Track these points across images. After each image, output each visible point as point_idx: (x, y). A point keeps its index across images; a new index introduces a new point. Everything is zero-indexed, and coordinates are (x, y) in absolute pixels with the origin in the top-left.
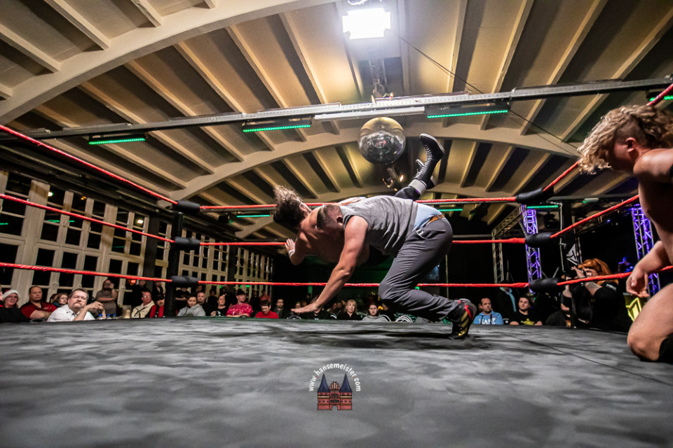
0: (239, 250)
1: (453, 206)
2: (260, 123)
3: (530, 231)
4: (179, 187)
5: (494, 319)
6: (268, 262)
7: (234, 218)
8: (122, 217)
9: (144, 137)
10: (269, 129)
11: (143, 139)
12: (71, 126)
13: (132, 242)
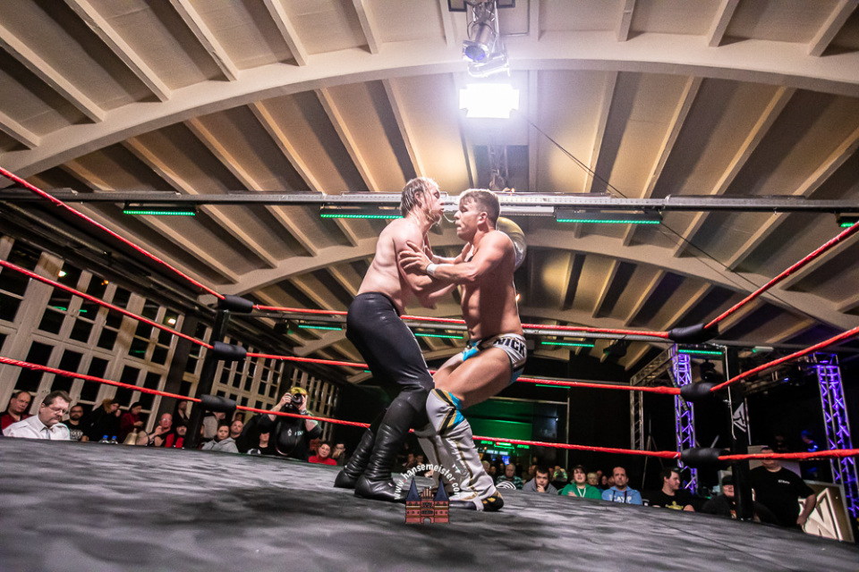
0: (296, 371)
1: (582, 340)
2: (343, 207)
3: (682, 383)
4: (229, 281)
5: (629, 498)
6: (332, 392)
7: (295, 328)
8: (149, 312)
9: (194, 211)
10: (354, 216)
11: (192, 214)
12: (104, 188)
13: (157, 346)
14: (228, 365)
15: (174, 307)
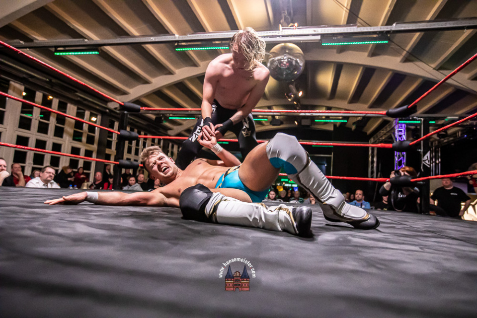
0: (170, 144)
1: (341, 118)
2: (189, 43)
4: (124, 93)
5: (363, 207)
7: (167, 119)
8: (80, 114)
9: (98, 51)
11: (97, 53)
12: (40, 39)
13: (88, 135)
14: (130, 143)
15: (94, 110)
